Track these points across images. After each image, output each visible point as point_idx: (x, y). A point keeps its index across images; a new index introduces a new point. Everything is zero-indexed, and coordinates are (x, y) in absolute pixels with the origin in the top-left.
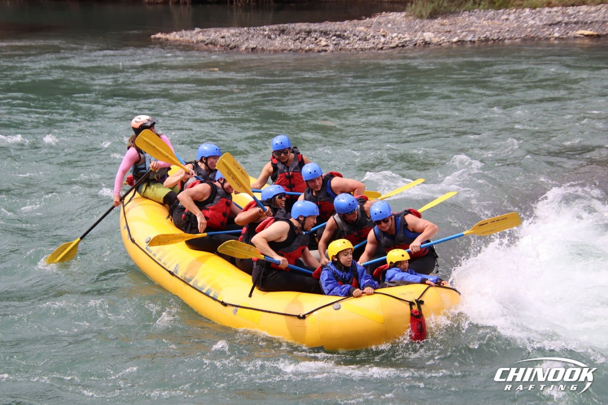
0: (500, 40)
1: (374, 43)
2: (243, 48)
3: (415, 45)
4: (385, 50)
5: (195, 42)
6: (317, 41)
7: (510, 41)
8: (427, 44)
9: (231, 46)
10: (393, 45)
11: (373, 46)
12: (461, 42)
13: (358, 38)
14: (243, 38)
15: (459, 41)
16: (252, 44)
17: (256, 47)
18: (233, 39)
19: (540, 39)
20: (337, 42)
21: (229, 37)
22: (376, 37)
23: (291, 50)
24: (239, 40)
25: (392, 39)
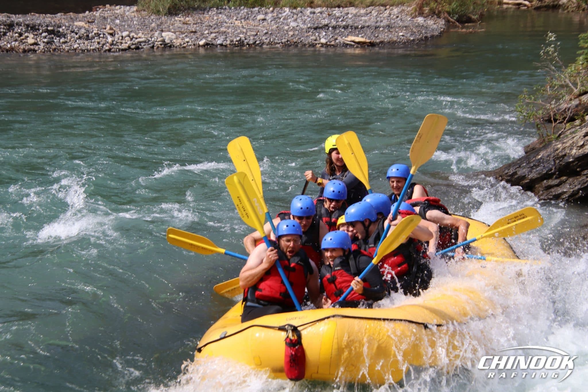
0: (256, 46)
1: (99, 43)
3: (153, 47)
4: (114, 52)
6: (22, 37)
7: (268, 46)
8: (166, 46)
10: (124, 46)
11: (98, 46)
12: (209, 46)
13: (77, 36)
15: (207, 44)
19: (305, 45)
20: (52, 40)
22: (102, 36)
25: (122, 39)
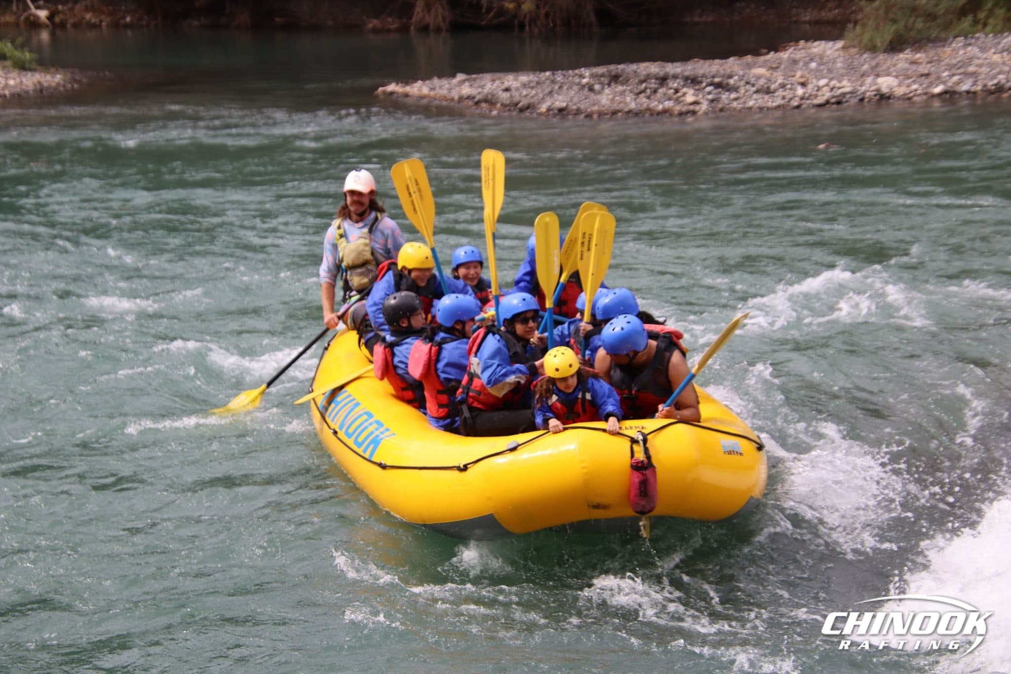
1: (784, 98)
2: (543, 108)
3: (862, 100)
4: (805, 109)
5: (456, 98)
6: (679, 94)
8: (883, 98)
9: (520, 105)
10: (820, 100)
11: (782, 102)
12: (949, 95)
13: (754, 89)
14: (543, 91)
15: (945, 92)
16: (560, 102)
17: (567, 106)
18: (525, 93)
20: (716, 96)
21: (517, 89)
22: (789, 86)
23: (630, 112)
24: (536, 94)
25: (818, 90)
